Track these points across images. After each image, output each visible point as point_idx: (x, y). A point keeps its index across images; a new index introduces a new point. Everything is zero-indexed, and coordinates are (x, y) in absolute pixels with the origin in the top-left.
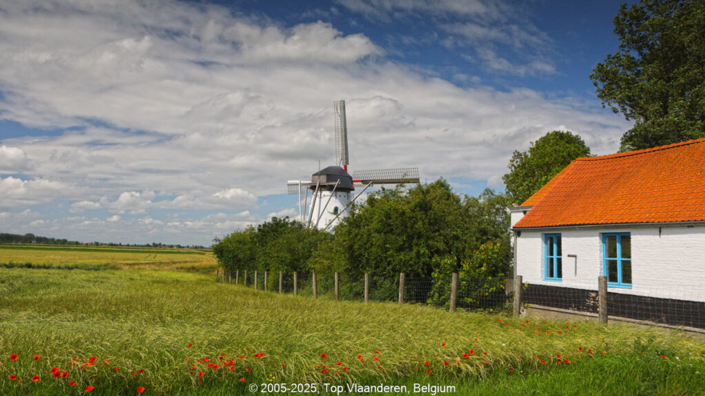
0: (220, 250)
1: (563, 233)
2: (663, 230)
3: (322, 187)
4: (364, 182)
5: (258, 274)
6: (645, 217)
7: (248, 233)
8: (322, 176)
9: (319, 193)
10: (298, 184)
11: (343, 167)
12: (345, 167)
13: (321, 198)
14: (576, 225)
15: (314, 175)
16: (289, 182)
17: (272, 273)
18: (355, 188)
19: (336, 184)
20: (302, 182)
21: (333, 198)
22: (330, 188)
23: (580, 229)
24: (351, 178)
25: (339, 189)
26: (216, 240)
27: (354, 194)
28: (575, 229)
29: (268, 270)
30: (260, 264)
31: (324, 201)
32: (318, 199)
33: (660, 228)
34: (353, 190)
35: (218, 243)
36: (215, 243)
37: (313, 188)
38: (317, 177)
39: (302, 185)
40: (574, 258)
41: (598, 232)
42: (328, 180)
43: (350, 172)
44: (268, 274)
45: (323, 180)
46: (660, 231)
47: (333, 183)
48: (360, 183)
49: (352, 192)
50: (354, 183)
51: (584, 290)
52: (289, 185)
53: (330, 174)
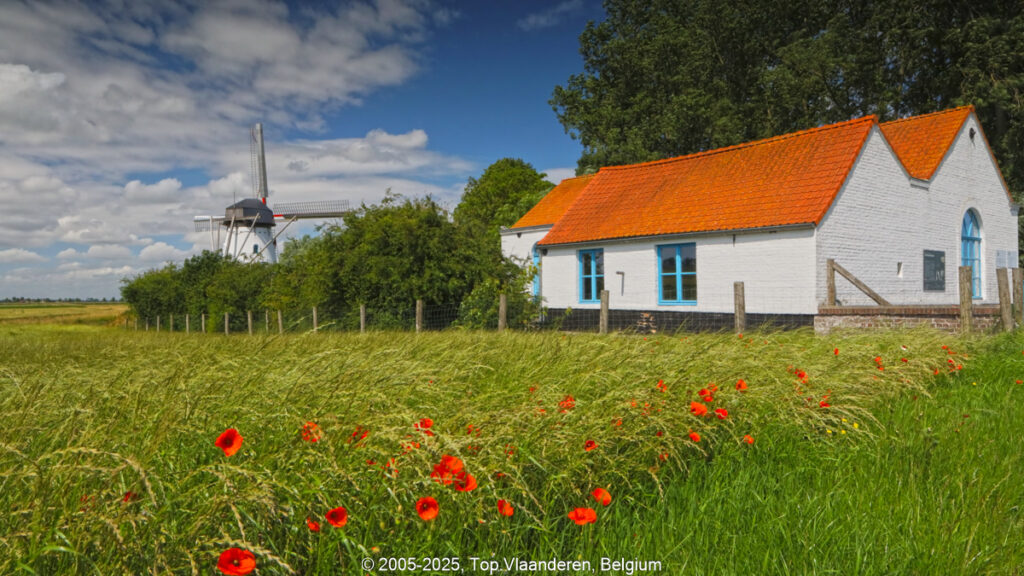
0: (132, 294)
1: (605, 248)
2: (737, 239)
3: (238, 223)
4: (287, 217)
5: (190, 319)
6: (714, 225)
7: (167, 271)
8: (238, 211)
9: (234, 230)
10: (208, 220)
11: (261, 199)
12: (264, 200)
13: (237, 234)
14: (624, 237)
15: (228, 209)
16: (196, 217)
17: (213, 315)
18: (277, 223)
19: (255, 218)
20: (215, 217)
21: (252, 234)
22: (248, 224)
23: (631, 242)
24: (271, 212)
25: (259, 224)
26: (125, 281)
27: (275, 230)
28: (624, 243)
29: (205, 312)
30: (193, 306)
31: (241, 237)
32: (233, 236)
33: (734, 236)
34: (274, 225)
35: (127, 285)
36: (123, 285)
37: (227, 223)
38: (231, 211)
39: (214, 220)
40: (620, 276)
41: (653, 245)
42: (245, 215)
43: (270, 204)
44: (207, 318)
45: (239, 214)
46: (734, 240)
47: (250, 218)
48: (282, 218)
49: (273, 228)
50: (276, 218)
51: (634, 311)
52: (197, 221)
53: (248, 207)
